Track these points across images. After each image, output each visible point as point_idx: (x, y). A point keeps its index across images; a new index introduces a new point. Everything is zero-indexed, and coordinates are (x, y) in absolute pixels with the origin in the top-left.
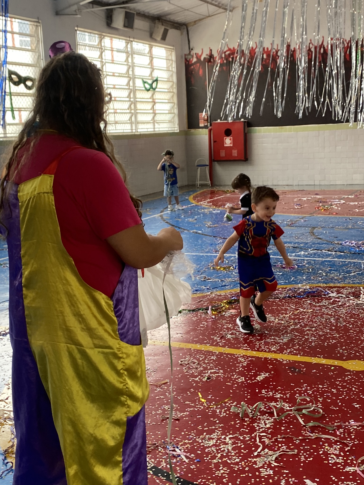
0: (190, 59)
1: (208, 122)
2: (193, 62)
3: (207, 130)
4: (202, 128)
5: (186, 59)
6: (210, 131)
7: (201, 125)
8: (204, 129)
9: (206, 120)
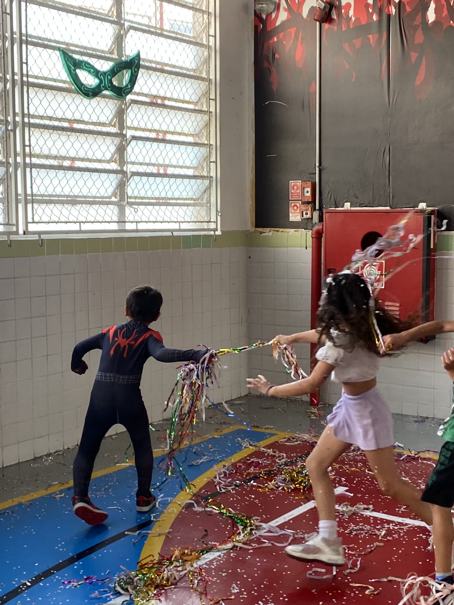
0: (269, 15)
1: (314, 209)
2: (278, 23)
3: (310, 233)
4: (295, 225)
5: (257, 16)
6: (318, 236)
7: (295, 216)
8: (302, 232)
9: (308, 203)
